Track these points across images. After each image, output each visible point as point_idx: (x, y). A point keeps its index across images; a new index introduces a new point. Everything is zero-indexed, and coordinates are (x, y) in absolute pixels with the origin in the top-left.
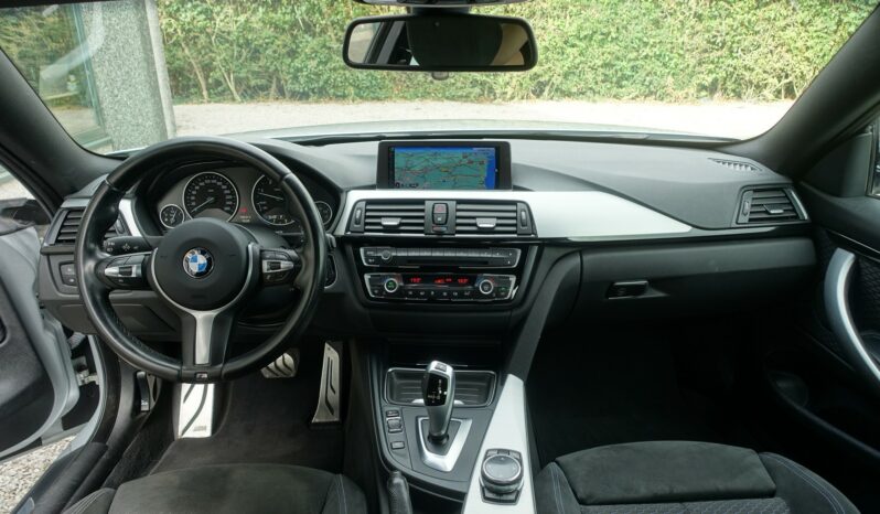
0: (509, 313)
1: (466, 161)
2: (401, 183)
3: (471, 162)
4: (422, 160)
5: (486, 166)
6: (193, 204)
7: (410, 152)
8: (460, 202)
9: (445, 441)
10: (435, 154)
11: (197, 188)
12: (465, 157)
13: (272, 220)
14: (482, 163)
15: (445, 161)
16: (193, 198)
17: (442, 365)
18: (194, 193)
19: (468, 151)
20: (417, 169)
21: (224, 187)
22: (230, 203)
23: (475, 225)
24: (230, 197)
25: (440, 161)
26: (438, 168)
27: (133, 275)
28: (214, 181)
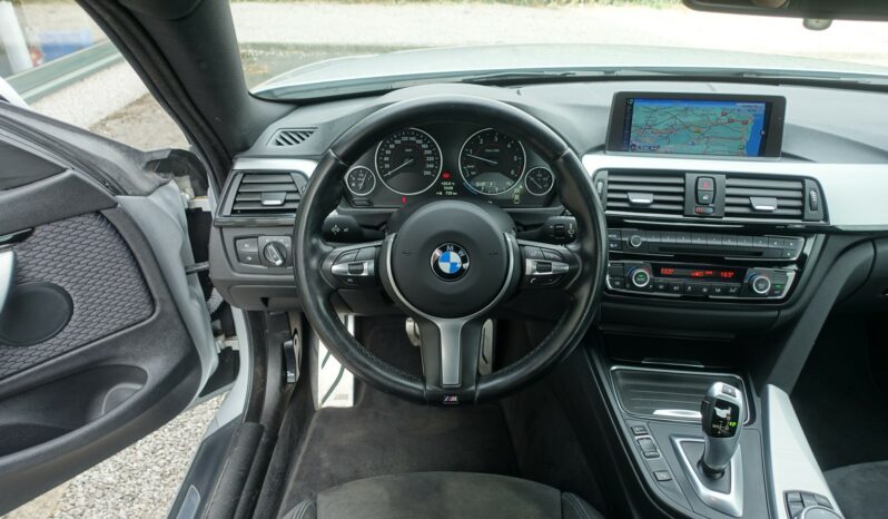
0: (775, 313)
1: (725, 119)
2: (638, 144)
3: (731, 121)
4: (668, 116)
5: (749, 126)
6: (387, 166)
7: (654, 105)
8: (730, 175)
9: (718, 475)
10: (686, 109)
11: (392, 146)
12: (724, 114)
13: (479, 188)
14: (745, 123)
15: (698, 119)
16: (386, 159)
17: (730, 388)
18: (388, 152)
19: (729, 107)
20: (660, 127)
21: (424, 146)
22: (431, 166)
23: (750, 206)
24: (432, 159)
25: (691, 119)
26: (687, 127)
27: (364, 274)
28: (413, 139)
